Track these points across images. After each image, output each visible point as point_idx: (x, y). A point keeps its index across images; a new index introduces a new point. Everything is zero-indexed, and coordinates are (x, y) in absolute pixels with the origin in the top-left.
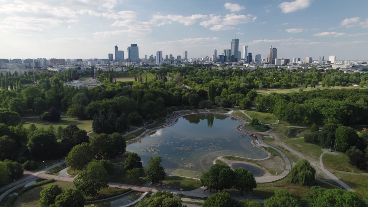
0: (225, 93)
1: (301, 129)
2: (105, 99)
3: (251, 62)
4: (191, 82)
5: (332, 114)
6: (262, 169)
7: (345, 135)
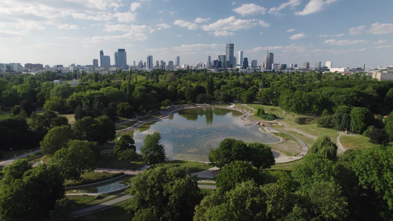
0: (225, 88)
1: (310, 118)
2: (89, 90)
3: (247, 68)
4: (186, 81)
5: (342, 101)
6: (275, 151)
7: (361, 115)
